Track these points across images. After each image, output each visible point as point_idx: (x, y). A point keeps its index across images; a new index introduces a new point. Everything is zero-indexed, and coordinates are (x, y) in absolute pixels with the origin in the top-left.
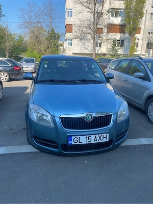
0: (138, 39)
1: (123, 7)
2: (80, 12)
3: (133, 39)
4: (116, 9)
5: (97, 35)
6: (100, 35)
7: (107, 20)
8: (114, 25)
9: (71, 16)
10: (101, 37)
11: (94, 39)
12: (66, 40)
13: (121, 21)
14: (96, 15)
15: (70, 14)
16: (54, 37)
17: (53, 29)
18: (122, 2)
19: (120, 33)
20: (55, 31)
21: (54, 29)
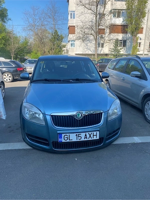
0: (141, 39)
1: (125, 7)
2: (82, 13)
3: (135, 39)
4: (118, 10)
5: (100, 35)
6: (102, 36)
7: (109, 20)
8: (116, 25)
9: (74, 18)
10: (103, 38)
11: (96, 40)
12: (69, 41)
13: (123, 22)
14: (98, 17)
15: (73, 16)
16: (57, 39)
17: (56, 31)
18: (124, 3)
19: (122, 33)
20: (59, 33)
21: (58, 30)
